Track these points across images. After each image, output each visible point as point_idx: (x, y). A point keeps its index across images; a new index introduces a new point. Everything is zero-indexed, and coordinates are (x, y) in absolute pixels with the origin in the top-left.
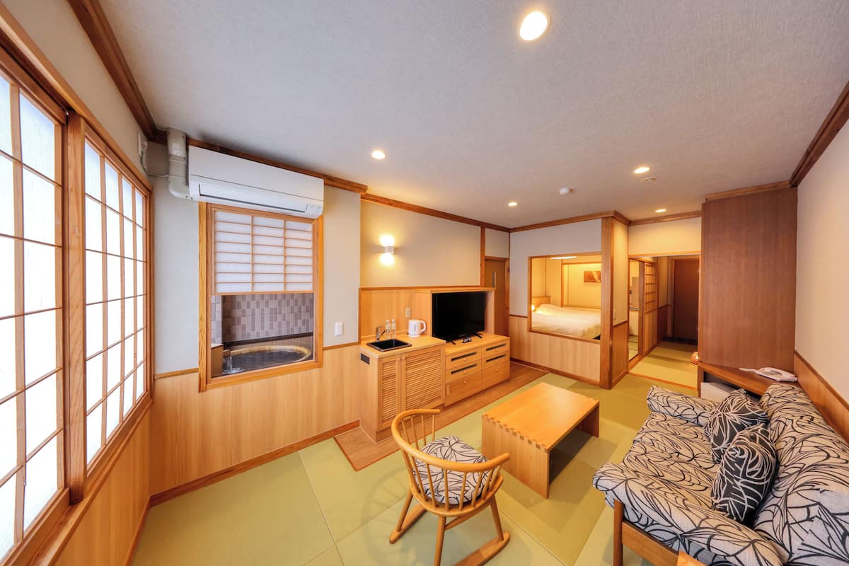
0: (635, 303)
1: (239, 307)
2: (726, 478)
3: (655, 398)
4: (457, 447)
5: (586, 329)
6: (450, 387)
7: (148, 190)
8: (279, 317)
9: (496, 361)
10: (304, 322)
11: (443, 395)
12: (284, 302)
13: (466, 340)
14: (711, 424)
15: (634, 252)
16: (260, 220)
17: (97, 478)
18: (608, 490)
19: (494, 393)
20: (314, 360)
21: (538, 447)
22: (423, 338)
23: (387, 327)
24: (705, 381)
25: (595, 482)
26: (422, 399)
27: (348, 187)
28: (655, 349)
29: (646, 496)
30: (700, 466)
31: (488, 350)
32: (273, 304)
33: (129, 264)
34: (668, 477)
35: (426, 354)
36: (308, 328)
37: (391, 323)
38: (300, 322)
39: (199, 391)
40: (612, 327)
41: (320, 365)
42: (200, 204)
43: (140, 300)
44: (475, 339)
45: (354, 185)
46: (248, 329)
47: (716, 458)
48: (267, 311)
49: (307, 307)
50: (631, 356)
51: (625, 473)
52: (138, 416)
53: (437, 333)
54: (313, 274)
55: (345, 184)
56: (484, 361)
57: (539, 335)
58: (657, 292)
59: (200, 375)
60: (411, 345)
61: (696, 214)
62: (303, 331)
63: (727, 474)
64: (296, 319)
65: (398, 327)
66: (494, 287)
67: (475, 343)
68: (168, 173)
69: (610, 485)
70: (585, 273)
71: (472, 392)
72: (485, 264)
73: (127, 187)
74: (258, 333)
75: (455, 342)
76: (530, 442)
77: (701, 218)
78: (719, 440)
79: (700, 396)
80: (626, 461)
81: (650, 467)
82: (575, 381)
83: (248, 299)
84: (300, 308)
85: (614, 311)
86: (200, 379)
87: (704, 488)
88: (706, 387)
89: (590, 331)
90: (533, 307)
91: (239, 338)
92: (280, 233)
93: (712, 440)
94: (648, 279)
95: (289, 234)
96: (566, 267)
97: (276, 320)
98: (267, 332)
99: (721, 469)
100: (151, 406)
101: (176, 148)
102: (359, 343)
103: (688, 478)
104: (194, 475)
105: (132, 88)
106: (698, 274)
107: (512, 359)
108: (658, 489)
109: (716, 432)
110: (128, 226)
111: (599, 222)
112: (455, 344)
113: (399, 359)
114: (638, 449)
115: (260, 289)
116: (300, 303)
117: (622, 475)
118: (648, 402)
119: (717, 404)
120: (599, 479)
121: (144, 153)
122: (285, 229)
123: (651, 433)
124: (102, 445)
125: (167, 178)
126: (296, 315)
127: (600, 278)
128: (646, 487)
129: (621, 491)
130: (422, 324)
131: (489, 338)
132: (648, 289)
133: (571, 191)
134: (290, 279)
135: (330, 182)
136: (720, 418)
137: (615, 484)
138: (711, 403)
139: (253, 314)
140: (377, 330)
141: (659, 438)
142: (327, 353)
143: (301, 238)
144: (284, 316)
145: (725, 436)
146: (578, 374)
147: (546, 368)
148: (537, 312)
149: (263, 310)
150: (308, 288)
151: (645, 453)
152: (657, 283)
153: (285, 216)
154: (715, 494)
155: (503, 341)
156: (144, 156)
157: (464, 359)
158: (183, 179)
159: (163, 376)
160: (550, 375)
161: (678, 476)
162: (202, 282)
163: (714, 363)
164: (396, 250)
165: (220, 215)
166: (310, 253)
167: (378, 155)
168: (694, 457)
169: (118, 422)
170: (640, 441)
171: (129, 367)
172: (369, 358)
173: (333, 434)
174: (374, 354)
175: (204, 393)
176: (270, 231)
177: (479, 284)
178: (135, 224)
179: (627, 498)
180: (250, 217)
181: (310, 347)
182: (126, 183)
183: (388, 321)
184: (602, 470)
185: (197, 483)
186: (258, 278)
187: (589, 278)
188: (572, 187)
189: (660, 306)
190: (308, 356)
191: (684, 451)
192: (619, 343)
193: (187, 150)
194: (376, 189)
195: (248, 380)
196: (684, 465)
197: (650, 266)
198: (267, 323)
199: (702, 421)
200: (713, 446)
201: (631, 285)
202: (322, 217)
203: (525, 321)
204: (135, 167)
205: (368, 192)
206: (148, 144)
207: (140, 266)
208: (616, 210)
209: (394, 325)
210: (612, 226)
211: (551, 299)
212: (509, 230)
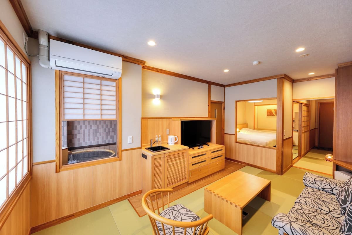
0: (297, 126)
1: (76, 129)
2: (348, 222)
3: (308, 179)
4: (183, 211)
5: (268, 142)
6: (192, 173)
7: (28, 63)
8: (98, 134)
9: (217, 158)
10: (111, 136)
11: (187, 177)
12: (100, 126)
13: (200, 147)
14: (340, 193)
15: (296, 98)
16: (87, 80)
17: (5, 215)
18: (280, 227)
19: (216, 176)
20: (117, 157)
21: (236, 206)
22: (176, 145)
23: (156, 139)
24: (337, 170)
25: (273, 223)
26: (176, 179)
27: (135, 62)
28: (307, 154)
29: (302, 231)
30: (334, 217)
31: (212, 152)
32: (95, 127)
33: (19, 103)
34: (315, 221)
35: (178, 154)
36: (113, 140)
37: (158, 137)
38: (109, 137)
39: (56, 172)
40: (283, 140)
41: (120, 160)
42: (56, 71)
43: (25, 122)
44: (205, 147)
45: (139, 61)
46: (81, 141)
47: (343, 212)
48: (91, 131)
49: (113, 129)
50: (294, 157)
51: (290, 218)
52: (25, 185)
53: (184, 143)
54: (116, 110)
55: (133, 60)
56: (210, 159)
57: (242, 144)
58: (309, 121)
59: (56, 163)
60: (170, 149)
61: (332, 76)
62: (111, 142)
63: (348, 219)
64: (107, 135)
65: (162, 139)
66: (216, 117)
67: (205, 148)
68: (39, 54)
69: (281, 225)
70: (268, 110)
71: (204, 176)
72: (211, 106)
73: (18, 61)
74: (86, 143)
75: (194, 148)
76: (231, 204)
77: (335, 78)
78: (345, 202)
79: (334, 178)
80: (291, 213)
81: (304, 216)
82: (262, 170)
83: (81, 124)
84: (109, 129)
85: (284, 131)
86: (56, 166)
87: (336, 228)
88: (337, 173)
89: (270, 143)
90: (238, 130)
91: (76, 145)
92: (98, 87)
93: (341, 202)
94: (304, 113)
95: (104, 88)
96: (256, 107)
97: (96, 136)
98: (91, 142)
99: (345, 217)
100: (31, 180)
101: (43, 41)
102: (141, 148)
103: (326, 222)
104: (53, 218)
105: (20, 7)
106: (334, 110)
107: (226, 158)
108: (309, 227)
109: (343, 198)
110: (19, 82)
111: (275, 81)
112: (194, 149)
113: (163, 157)
114: (298, 207)
115: (88, 117)
116: (109, 126)
117: (288, 219)
118: (304, 181)
119: (343, 182)
120: (275, 221)
121: (26, 43)
122: (101, 85)
123: (305, 198)
124: (7, 198)
125: (38, 57)
126: (107, 133)
127: (276, 113)
128: (302, 226)
129: (287, 228)
130: (176, 138)
131: (213, 146)
132: (304, 119)
133: (259, 62)
134: (104, 112)
135: (125, 59)
136: (345, 190)
137: (284, 224)
138: (340, 182)
139: (84, 133)
140: (151, 141)
141: (310, 200)
142: (124, 153)
143: (110, 89)
144: (100, 133)
145: (348, 200)
146: (263, 166)
147: (245, 163)
148: (240, 132)
149: (89, 130)
150: (114, 117)
151: (302, 209)
152: (309, 116)
153: (102, 78)
154: (342, 231)
155: (221, 148)
156: (26, 45)
157: (199, 157)
158: (47, 58)
159: (37, 164)
160: (247, 167)
161: (321, 221)
162: (57, 114)
163: (343, 160)
164: (161, 97)
165: (66, 77)
166: (114, 98)
167: (152, 43)
168: (330, 211)
169: (14, 187)
170: (299, 202)
171: (20, 158)
172: (147, 156)
173: (127, 197)
174: (149, 154)
175: (58, 173)
176: (93, 86)
177: (207, 116)
178: (22, 81)
179: (291, 231)
180: (83, 78)
181: (115, 151)
182: (17, 59)
183: (157, 136)
184: (277, 216)
185: (55, 222)
186: (87, 112)
187: (270, 113)
188: (260, 61)
189: (311, 129)
190: (113, 155)
191: (324, 208)
192: (287, 150)
193: (49, 42)
194: (151, 63)
195: (82, 167)
196: (324, 215)
197: (305, 106)
198: (91, 137)
199: (335, 192)
200: (341, 205)
201: (294, 117)
202: (121, 78)
203: (233, 137)
204: (22, 50)
205: (146, 65)
206: (28, 38)
207: (25, 104)
208: (286, 74)
209: (160, 138)
210: (283, 83)
211: (248, 125)
212: (224, 86)
